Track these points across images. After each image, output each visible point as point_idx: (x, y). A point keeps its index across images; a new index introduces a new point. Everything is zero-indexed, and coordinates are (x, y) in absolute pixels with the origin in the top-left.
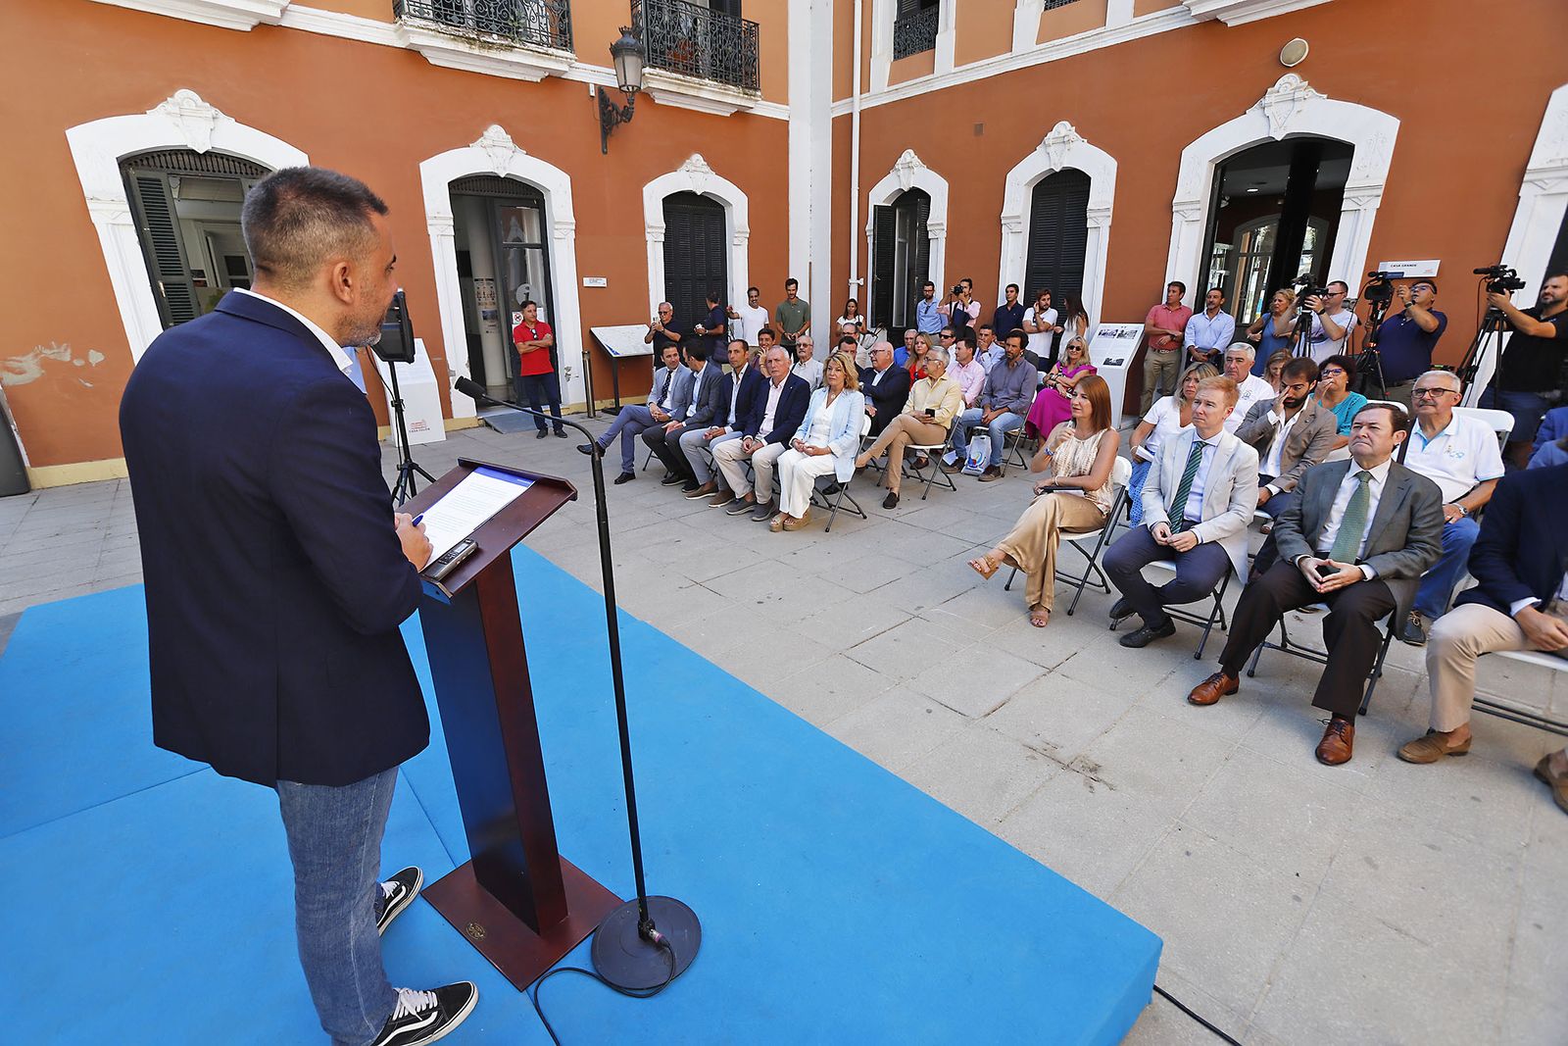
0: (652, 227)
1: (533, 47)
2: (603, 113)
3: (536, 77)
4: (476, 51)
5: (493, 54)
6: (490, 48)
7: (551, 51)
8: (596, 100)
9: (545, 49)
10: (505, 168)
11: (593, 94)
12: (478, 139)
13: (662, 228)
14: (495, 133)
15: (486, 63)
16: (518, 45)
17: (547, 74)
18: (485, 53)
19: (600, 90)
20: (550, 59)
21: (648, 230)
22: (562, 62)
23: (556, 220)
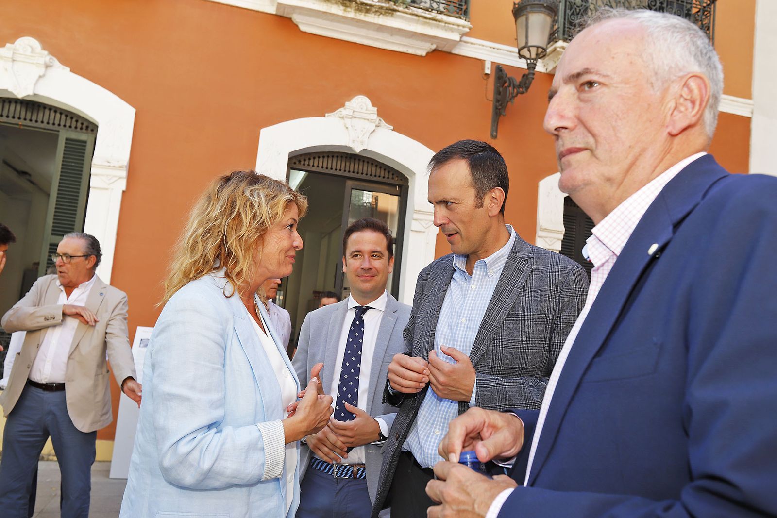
0: (545, 230)
1: (420, 12)
2: (498, 92)
3: (421, 49)
4: (351, 14)
5: (371, 18)
6: (367, 11)
7: (439, 17)
8: (492, 81)
9: (433, 14)
10: (362, 143)
11: (488, 71)
12: (337, 109)
13: (559, 232)
14: (361, 104)
15: (363, 32)
16: (401, 9)
17: (434, 47)
18: (362, 16)
19: (499, 70)
20: (438, 27)
21: (539, 233)
22: (452, 30)
23: (416, 208)
